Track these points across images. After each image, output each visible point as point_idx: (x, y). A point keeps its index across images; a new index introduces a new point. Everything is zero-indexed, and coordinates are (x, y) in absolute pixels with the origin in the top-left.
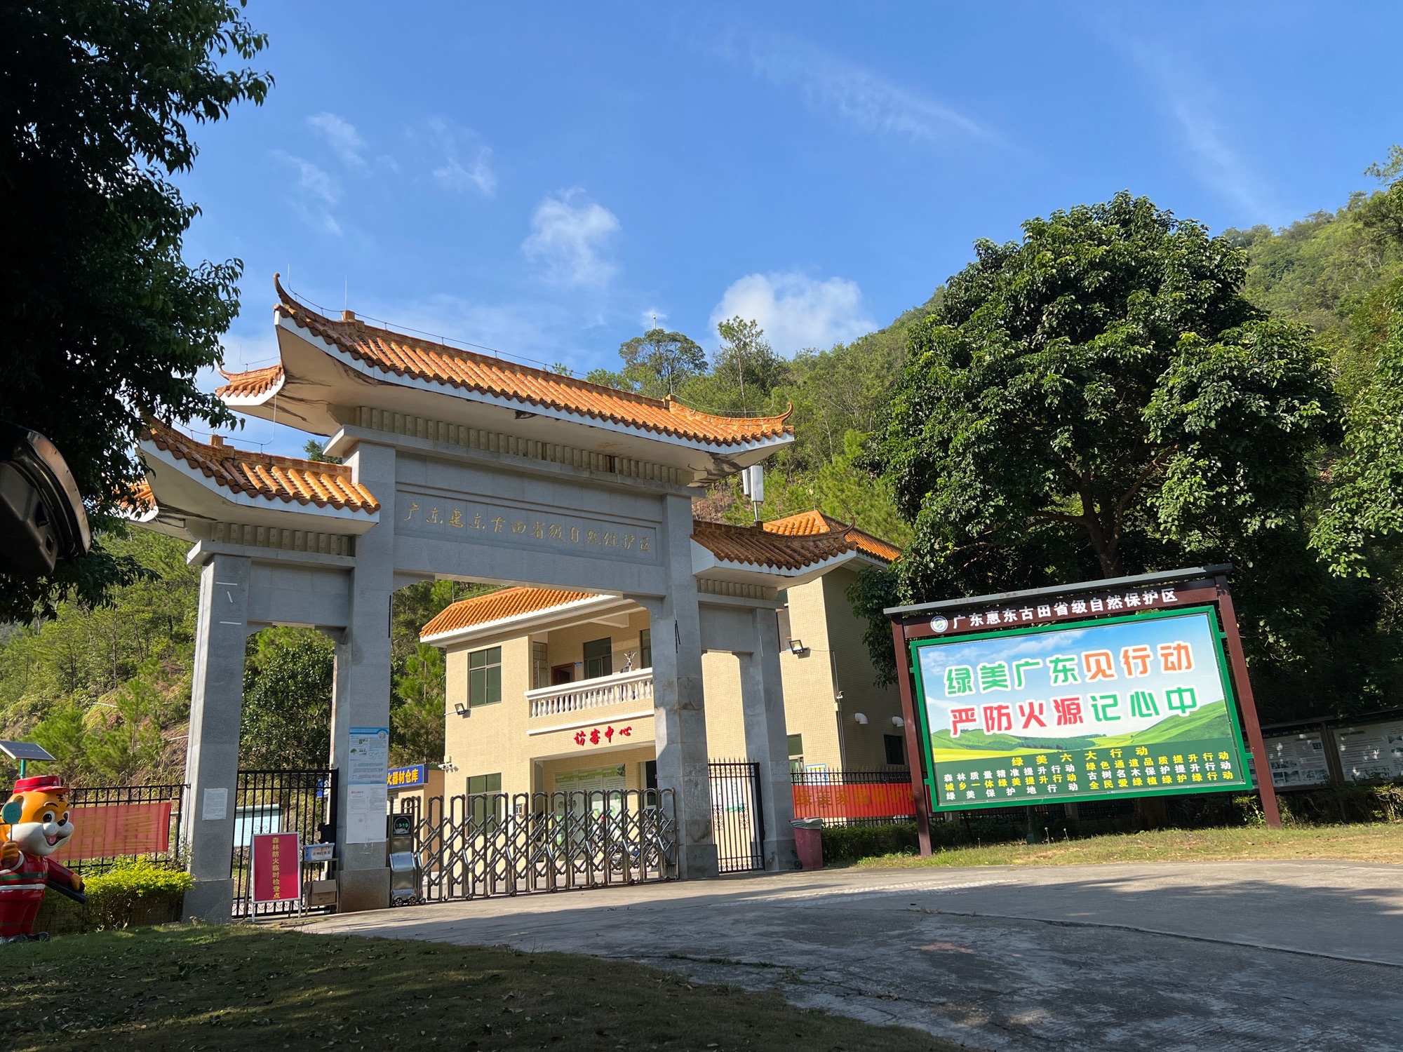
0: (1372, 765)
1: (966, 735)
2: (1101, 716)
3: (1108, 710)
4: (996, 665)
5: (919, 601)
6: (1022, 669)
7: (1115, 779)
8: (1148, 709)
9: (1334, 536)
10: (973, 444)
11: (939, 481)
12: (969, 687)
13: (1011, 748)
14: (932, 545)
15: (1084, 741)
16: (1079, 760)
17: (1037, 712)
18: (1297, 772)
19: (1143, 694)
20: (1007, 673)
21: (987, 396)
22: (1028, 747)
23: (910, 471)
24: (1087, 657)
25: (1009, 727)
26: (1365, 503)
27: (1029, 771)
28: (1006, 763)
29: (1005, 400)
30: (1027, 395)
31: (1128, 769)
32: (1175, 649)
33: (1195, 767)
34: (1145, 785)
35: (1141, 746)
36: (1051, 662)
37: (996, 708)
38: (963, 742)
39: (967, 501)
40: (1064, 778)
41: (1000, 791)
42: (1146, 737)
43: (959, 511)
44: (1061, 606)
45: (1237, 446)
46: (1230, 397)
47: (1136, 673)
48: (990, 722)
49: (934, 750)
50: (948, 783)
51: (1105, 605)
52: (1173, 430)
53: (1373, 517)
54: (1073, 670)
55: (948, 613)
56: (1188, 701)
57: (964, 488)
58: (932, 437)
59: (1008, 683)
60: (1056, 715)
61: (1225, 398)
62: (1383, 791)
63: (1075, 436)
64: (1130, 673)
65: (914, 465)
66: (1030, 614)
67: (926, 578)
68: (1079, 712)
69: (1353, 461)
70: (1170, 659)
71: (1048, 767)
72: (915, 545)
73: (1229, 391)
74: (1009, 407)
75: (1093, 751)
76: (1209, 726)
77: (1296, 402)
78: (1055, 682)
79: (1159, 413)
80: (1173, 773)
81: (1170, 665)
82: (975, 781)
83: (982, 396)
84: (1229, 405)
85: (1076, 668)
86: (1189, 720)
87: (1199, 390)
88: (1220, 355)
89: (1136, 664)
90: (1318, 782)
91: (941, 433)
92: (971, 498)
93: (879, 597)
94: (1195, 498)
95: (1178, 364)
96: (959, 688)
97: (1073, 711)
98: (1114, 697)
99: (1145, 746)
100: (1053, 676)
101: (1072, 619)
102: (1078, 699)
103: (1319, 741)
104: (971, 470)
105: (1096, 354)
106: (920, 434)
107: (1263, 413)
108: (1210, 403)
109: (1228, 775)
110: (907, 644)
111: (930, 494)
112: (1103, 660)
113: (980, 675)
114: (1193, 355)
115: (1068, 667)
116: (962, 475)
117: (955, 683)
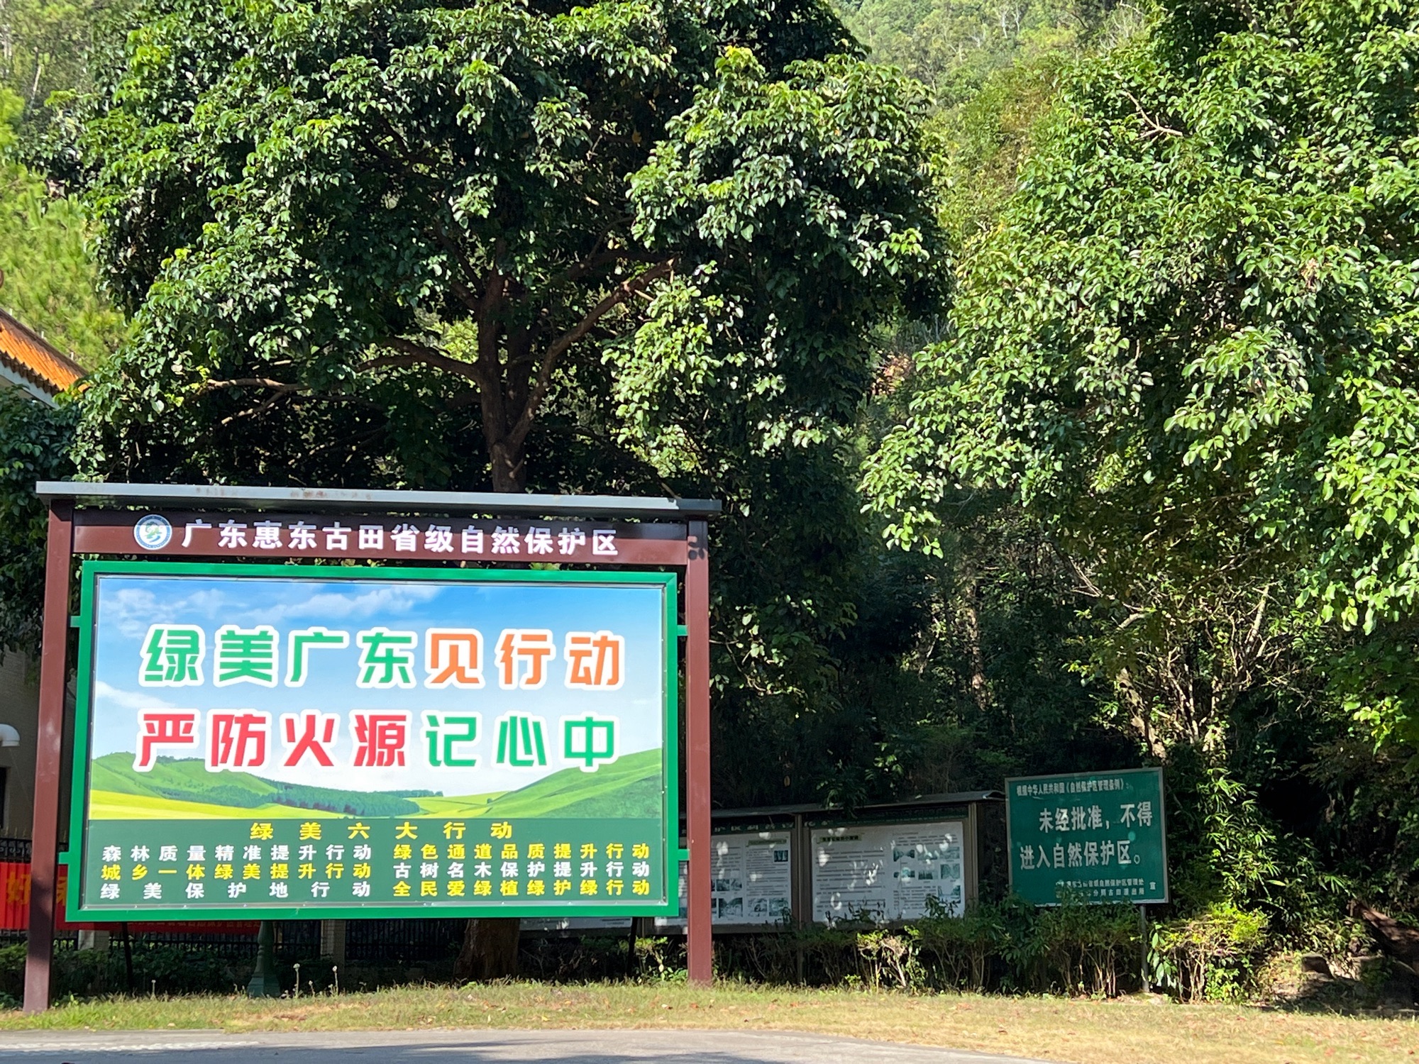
0: (861, 896)
1: (167, 769)
2: (440, 755)
3: (455, 744)
4: (256, 632)
5: (116, 477)
6: (306, 646)
7: (443, 880)
8: (528, 751)
9: (903, 476)
10: (298, 166)
11: (208, 227)
12: (192, 671)
13: (255, 802)
14: (169, 363)
15: (399, 802)
16: (383, 838)
17: (319, 736)
18: (740, 901)
19: (524, 721)
20: (275, 650)
21: (342, 72)
22: (290, 803)
23: (147, 196)
24: (436, 639)
25: (258, 761)
26: (959, 426)
27: (281, 852)
28: (238, 833)
29: (378, 89)
30: (424, 92)
31: (470, 863)
32: (596, 644)
33: (589, 868)
34: (496, 894)
35: (501, 821)
36: (366, 640)
37: (239, 720)
38: (157, 782)
39: (263, 282)
40: (348, 871)
41: (215, 887)
42: (514, 804)
43: (242, 301)
44: (406, 533)
45: (778, 284)
46: (786, 189)
47: (519, 681)
48: (222, 746)
49: (93, 793)
50: (110, 864)
51: (488, 544)
52: (677, 227)
53: (967, 453)
54: (405, 660)
55: (176, 512)
56: (600, 745)
57: (262, 254)
58: (209, 132)
59: (273, 673)
60: (357, 744)
61: (777, 188)
62: (871, 942)
63: (501, 197)
64: (509, 680)
65: (159, 185)
66: (344, 539)
67: (139, 432)
68: (401, 743)
69: (953, 351)
70: (585, 662)
71: (320, 846)
72: (130, 358)
73: (787, 176)
74: (382, 106)
75: (412, 822)
76: (626, 795)
77: (887, 225)
78: (367, 679)
79: (659, 191)
80: (548, 877)
81: (581, 674)
82: (169, 864)
83: (334, 68)
84: (782, 201)
85: (411, 657)
86: (597, 780)
87: (736, 162)
88: (784, 105)
89: (523, 665)
90: (771, 920)
91: (231, 129)
92: (271, 279)
93: (30, 457)
94: (688, 367)
95: (708, 101)
96: (171, 670)
97: (388, 742)
98: (471, 722)
99: (510, 821)
100: (364, 666)
101: (422, 562)
102: (403, 718)
103: (787, 847)
104: (281, 223)
105: (566, 45)
106: (185, 119)
107: (833, 232)
108: (752, 191)
109: (641, 888)
110: (76, 562)
111: (185, 251)
112: (464, 647)
113: (219, 649)
114: (739, 92)
115: (396, 654)
116: (261, 227)
117: (163, 660)
